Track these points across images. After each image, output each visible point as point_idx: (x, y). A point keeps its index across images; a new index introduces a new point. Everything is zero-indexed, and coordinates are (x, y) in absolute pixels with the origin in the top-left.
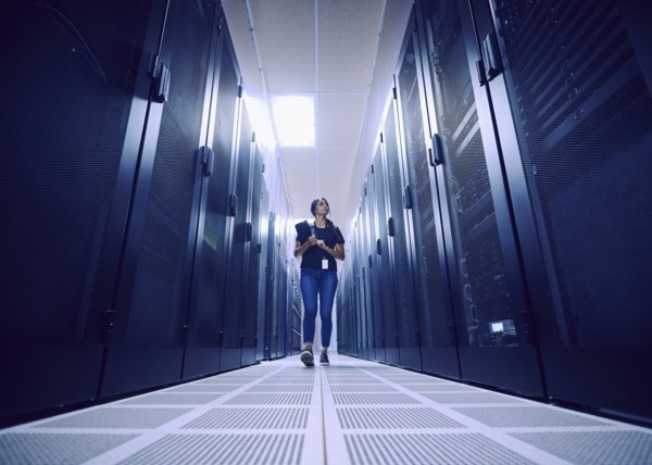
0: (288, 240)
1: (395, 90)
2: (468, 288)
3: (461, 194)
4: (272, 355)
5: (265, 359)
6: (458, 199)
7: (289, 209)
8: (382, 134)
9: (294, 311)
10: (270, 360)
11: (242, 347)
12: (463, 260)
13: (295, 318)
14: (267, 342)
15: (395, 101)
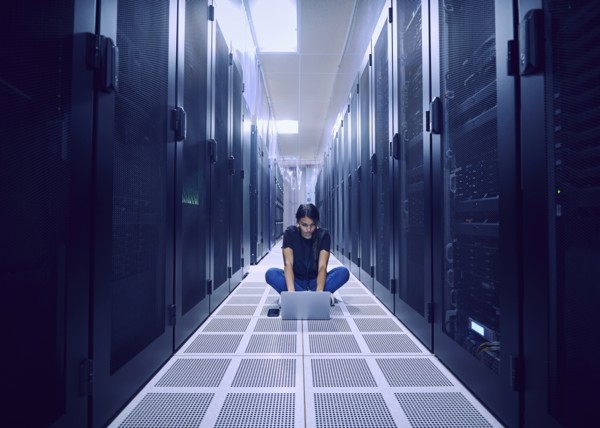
0: (271, 141)
1: (391, 10)
2: (451, 273)
3: (457, 173)
4: (258, 259)
5: (252, 264)
6: (453, 178)
7: (271, 112)
8: (371, 56)
9: (277, 206)
10: (256, 264)
11: (230, 277)
12: (450, 245)
13: (278, 211)
14: (253, 250)
15: (389, 25)
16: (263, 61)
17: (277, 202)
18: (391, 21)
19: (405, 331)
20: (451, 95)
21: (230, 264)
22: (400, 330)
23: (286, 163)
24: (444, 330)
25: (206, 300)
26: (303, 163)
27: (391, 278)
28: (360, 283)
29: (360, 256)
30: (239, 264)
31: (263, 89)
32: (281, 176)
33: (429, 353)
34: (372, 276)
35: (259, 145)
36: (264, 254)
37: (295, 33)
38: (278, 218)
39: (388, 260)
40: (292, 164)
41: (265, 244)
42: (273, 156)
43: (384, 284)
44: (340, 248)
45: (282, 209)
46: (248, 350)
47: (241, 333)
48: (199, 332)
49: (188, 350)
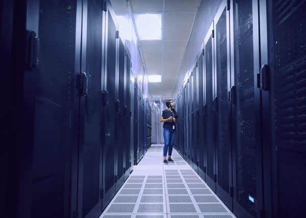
1: (213, 31)
2: (241, 172)
3: (243, 123)
4: (138, 162)
5: (134, 165)
6: (241, 126)
7: (145, 71)
8: (204, 50)
9: (148, 127)
10: (137, 164)
11: (124, 173)
12: (240, 158)
13: (148, 130)
14: (135, 157)
15: (213, 39)
16: (141, 44)
17: (148, 125)
18: (213, 37)
19: (221, 202)
20: (240, 85)
21: (124, 166)
22: (218, 201)
23: (153, 99)
24: (237, 201)
25: (114, 186)
26: (164, 99)
27: (214, 174)
28: (198, 176)
29: (198, 160)
30: (129, 165)
31: (141, 59)
32: (150, 108)
33: (231, 212)
34: (205, 172)
35: (138, 94)
36: (141, 158)
37: (161, 30)
38: (149, 135)
39: (213, 163)
40: (157, 99)
41: (141, 152)
42: (145, 97)
43: (211, 177)
44: (187, 154)
45: (151, 128)
46: (139, 211)
47: (134, 203)
48: (112, 202)
49: (108, 211)
